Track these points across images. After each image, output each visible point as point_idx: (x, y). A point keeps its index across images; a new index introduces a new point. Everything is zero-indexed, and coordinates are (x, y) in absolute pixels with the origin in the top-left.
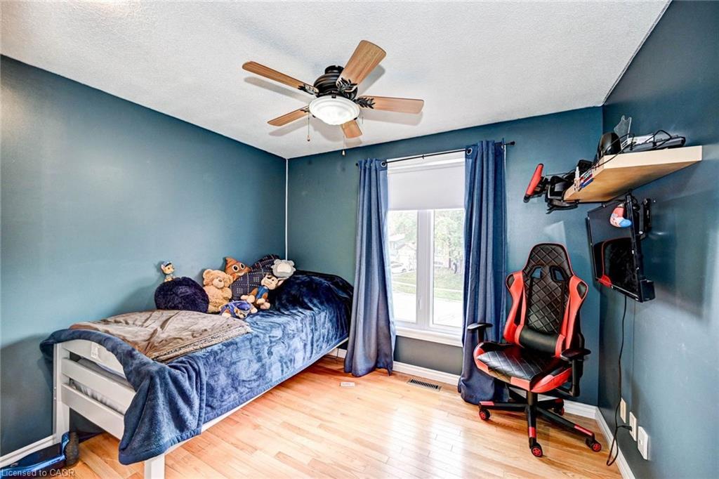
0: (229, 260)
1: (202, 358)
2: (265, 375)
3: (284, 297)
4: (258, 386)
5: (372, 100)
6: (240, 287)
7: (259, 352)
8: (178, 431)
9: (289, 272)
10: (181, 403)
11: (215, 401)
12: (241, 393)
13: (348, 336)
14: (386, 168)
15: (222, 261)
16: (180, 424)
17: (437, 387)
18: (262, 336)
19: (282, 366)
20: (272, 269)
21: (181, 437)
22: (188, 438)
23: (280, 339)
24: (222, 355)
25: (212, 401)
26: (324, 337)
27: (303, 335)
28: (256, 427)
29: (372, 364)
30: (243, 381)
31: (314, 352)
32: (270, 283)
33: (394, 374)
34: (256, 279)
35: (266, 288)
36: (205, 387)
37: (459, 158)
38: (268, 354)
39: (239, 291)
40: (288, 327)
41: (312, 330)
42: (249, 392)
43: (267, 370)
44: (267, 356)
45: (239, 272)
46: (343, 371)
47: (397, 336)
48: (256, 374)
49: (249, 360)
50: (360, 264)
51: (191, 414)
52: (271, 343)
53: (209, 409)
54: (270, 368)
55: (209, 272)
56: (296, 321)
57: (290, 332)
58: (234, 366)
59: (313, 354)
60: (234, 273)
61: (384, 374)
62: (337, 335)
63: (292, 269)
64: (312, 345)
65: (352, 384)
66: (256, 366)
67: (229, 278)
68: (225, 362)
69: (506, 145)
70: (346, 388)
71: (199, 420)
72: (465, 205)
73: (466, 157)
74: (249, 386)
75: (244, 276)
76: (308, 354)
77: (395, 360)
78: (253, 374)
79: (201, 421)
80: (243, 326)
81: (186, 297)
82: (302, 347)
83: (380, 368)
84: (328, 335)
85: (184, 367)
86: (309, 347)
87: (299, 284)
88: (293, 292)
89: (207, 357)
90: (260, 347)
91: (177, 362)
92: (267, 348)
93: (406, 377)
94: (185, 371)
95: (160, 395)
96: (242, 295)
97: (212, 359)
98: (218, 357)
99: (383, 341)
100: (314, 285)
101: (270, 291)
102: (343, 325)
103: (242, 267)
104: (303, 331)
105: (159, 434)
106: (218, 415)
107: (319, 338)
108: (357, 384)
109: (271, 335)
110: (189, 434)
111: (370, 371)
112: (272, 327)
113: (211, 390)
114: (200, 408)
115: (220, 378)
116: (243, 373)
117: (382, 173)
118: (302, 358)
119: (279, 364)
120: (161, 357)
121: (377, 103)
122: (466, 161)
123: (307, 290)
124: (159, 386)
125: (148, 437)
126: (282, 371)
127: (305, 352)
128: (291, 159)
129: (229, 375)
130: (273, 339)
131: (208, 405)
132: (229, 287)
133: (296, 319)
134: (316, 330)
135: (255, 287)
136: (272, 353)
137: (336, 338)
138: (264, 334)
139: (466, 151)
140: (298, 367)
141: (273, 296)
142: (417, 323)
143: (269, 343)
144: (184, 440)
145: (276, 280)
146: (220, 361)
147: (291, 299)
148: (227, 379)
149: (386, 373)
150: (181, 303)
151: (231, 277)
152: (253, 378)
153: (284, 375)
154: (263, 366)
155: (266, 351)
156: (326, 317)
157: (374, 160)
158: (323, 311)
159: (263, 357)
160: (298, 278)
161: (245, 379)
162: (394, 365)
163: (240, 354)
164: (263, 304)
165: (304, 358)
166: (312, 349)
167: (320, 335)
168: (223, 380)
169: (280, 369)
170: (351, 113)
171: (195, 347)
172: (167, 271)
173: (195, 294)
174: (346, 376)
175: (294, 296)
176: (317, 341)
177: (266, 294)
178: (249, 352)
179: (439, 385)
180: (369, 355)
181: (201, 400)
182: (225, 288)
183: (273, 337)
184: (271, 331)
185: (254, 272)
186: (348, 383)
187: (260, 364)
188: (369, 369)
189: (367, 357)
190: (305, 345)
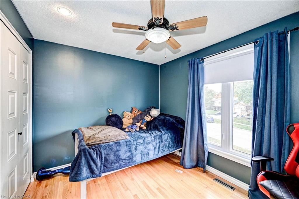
0: (133, 108)
1: (104, 147)
2: (132, 158)
3: (152, 125)
4: (129, 162)
5: (176, 25)
6: (136, 119)
7: (130, 148)
8: (91, 174)
9: (156, 114)
10: (92, 163)
11: (108, 165)
12: (121, 164)
13: (182, 147)
14: (203, 62)
15: (131, 108)
16: (92, 171)
17: (232, 188)
18: (132, 141)
19: (142, 156)
20: (150, 113)
21: (92, 176)
22: (95, 177)
23: (141, 144)
24: (112, 147)
25: (107, 165)
26: (166, 146)
27: (154, 144)
28: (133, 179)
29: (194, 164)
30: (122, 159)
31: (160, 152)
32: (148, 119)
33: (207, 173)
34: (143, 116)
35: (145, 120)
36: (103, 158)
37: (250, 48)
38: (135, 149)
39: (135, 120)
40: (146, 139)
41: (159, 142)
42: (124, 164)
43: (134, 156)
44: (134, 150)
45: (137, 113)
46: (179, 164)
47: (209, 152)
48: (128, 157)
49: (125, 151)
50: (188, 112)
51: (97, 168)
52: (137, 145)
53: (105, 168)
54: (135, 156)
55: (125, 113)
56: (151, 137)
57: (147, 141)
58: (117, 152)
59: (160, 153)
60: (135, 113)
61: (201, 171)
62: (174, 146)
63: (158, 113)
64: (159, 148)
65: (181, 172)
66: (128, 154)
67: (132, 116)
68: (113, 150)
69: (290, 31)
70: (177, 172)
71: (100, 171)
72: (254, 77)
73: (255, 47)
74: (124, 162)
75: (138, 115)
76: (157, 152)
77: (207, 164)
78: (126, 157)
79: (101, 172)
80: (125, 136)
81: (113, 122)
82: (154, 149)
83: (200, 167)
84: (169, 145)
85: (95, 149)
86: (157, 150)
87: (159, 120)
88: (156, 123)
89: (106, 147)
90: (131, 146)
91: (94, 147)
92: (135, 147)
93: (213, 176)
94: (95, 151)
95: (83, 158)
96: (136, 122)
97: (108, 147)
98: (110, 148)
99: (200, 152)
100: (165, 121)
101: (147, 122)
102: (178, 141)
103: (139, 111)
104: (154, 142)
105: (81, 173)
106: (109, 171)
107: (164, 146)
108: (184, 172)
109: (137, 141)
110: (96, 176)
111: (193, 167)
112: (138, 138)
113: (106, 160)
114: (101, 167)
115: (111, 156)
116: (122, 156)
117: (200, 65)
118: (153, 154)
119: (140, 155)
120: (90, 144)
121: (179, 26)
122: (255, 49)
123: (162, 123)
124: (83, 155)
125: (76, 174)
126: (142, 158)
127: (155, 151)
128: (161, 65)
129: (115, 155)
130: (138, 143)
131: (104, 166)
132: (132, 119)
133: (152, 136)
134: (162, 142)
135: (142, 120)
136: (137, 150)
137: (173, 147)
138: (134, 141)
139: (255, 43)
140: (151, 158)
141: (148, 124)
142: (221, 147)
143: (136, 145)
144: (93, 178)
145: (150, 117)
146: (111, 149)
147: (155, 126)
148: (114, 157)
149: (202, 171)
150: (111, 124)
151: (133, 115)
152: (126, 159)
153: (143, 160)
154: (132, 154)
155: (134, 149)
156: (168, 136)
157: (196, 59)
158: (167, 133)
159: (132, 150)
160: (160, 117)
161: (122, 158)
162: (206, 167)
163: (121, 147)
164: (143, 127)
165: (154, 154)
166: (159, 151)
167: (164, 145)
168: (112, 157)
169: (141, 157)
170: (165, 35)
171: (103, 142)
172: (110, 112)
173: (117, 121)
174: (180, 167)
175: (156, 125)
176: (162, 147)
177: (145, 123)
178: (126, 147)
179: (234, 187)
180: (193, 159)
181: (101, 164)
182: (130, 119)
183: (138, 142)
184: (137, 139)
185: (143, 113)
186: (180, 170)
187: (130, 153)
188: (193, 166)
189: (191, 160)
190: (155, 148)
